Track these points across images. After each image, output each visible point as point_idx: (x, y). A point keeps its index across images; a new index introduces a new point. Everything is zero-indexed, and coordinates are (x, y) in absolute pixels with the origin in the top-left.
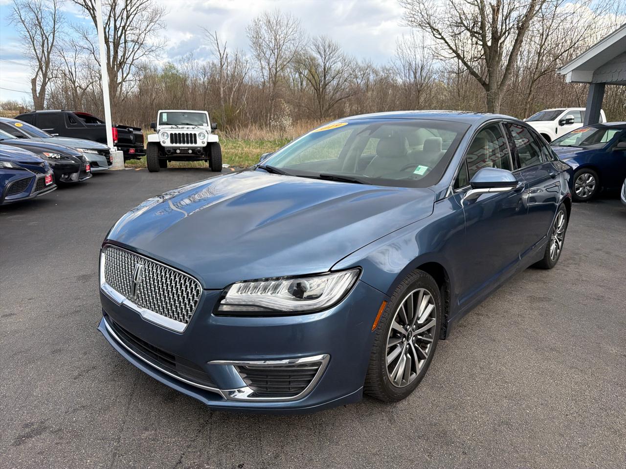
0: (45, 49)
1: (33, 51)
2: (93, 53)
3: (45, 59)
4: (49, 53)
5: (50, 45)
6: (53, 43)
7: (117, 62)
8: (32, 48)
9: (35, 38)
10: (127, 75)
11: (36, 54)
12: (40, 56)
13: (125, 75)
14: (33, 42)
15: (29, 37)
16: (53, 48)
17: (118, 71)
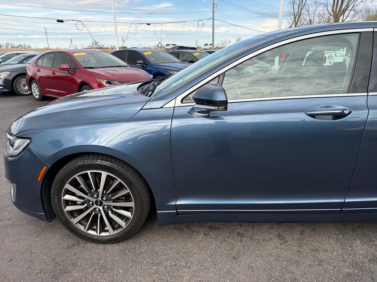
0: (300, 8)
1: (293, 10)
2: (327, 6)
3: (299, 14)
4: (301, 10)
5: (303, 6)
6: (305, 4)
7: (341, 10)
8: (293, 9)
9: (295, 2)
10: (346, 18)
11: (294, 11)
12: (296, 13)
13: (344, 19)
14: (293, 5)
15: (292, 2)
16: (304, 7)
17: (340, 16)
